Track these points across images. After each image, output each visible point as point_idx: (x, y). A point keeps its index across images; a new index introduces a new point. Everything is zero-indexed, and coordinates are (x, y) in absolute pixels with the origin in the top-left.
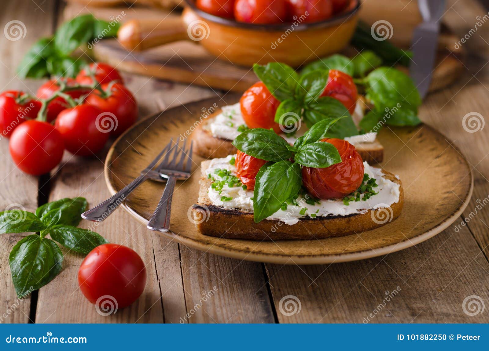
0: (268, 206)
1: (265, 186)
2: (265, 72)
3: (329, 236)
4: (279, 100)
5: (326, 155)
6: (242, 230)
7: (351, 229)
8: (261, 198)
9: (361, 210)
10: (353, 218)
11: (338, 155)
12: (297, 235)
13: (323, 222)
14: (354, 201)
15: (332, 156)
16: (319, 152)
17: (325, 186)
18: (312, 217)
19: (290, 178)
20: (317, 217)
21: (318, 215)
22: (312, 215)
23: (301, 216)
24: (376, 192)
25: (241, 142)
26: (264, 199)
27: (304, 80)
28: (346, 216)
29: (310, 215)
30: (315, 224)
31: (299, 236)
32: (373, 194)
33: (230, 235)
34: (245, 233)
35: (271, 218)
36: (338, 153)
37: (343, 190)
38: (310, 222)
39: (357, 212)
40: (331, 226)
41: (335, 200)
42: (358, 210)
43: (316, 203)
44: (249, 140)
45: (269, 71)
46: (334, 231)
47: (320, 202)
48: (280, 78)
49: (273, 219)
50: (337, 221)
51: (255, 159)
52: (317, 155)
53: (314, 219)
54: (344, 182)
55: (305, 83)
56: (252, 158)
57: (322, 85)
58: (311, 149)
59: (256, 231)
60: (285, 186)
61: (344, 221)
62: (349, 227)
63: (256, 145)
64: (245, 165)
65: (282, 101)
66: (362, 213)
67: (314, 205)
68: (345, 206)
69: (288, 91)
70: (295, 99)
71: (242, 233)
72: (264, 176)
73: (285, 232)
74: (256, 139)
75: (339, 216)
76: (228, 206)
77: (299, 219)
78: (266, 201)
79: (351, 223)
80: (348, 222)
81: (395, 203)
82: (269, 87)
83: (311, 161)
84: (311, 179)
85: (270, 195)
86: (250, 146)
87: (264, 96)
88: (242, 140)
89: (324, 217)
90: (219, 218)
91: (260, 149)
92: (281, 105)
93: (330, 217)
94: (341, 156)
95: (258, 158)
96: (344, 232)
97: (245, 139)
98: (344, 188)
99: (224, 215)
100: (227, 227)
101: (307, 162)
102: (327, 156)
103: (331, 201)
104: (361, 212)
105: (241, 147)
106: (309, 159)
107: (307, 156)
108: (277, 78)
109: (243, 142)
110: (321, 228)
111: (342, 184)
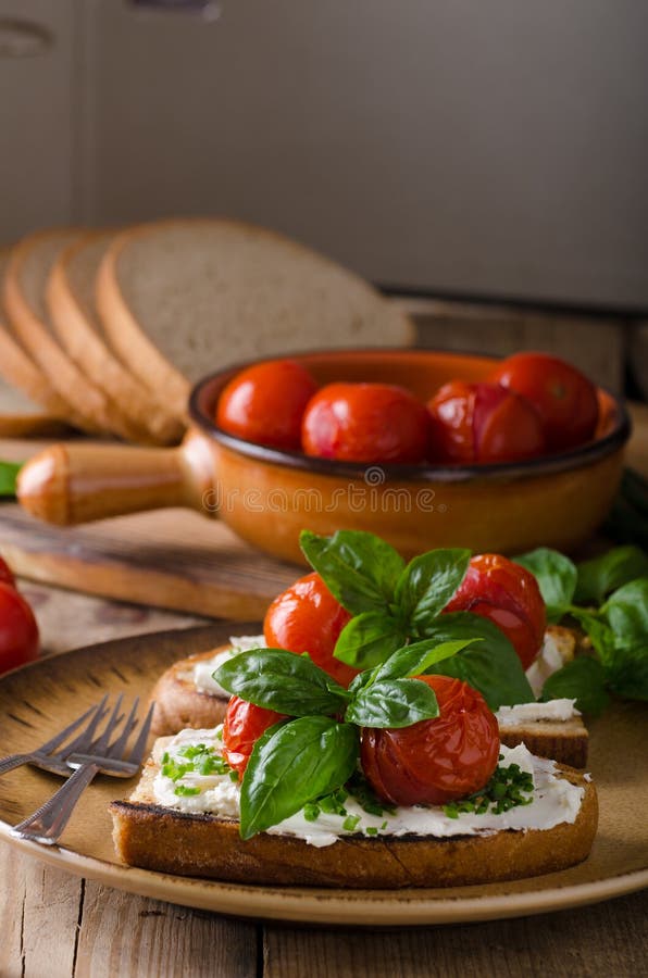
0: (273, 803)
1: (269, 760)
2: (325, 550)
3: (408, 882)
4: (352, 612)
5: (409, 702)
6: (212, 857)
7: (459, 870)
8: (259, 786)
9: (482, 830)
10: (462, 845)
11: (434, 703)
12: (335, 875)
13: (391, 848)
14: (472, 814)
15: (421, 705)
16: (395, 696)
17: (405, 773)
18: (368, 835)
19: (327, 749)
20: (380, 835)
21: (383, 832)
22: (368, 829)
23: (346, 832)
24: (527, 799)
25: (232, 674)
26: (264, 789)
27: (413, 569)
28: (445, 839)
29: (364, 832)
30: (374, 850)
31: (340, 876)
32: (519, 802)
33: (187, 866)
34: (222, 864)
35: (277, 829)
36: (435, 700)
37: (444, 784)
38: (364, 845)
39: (473, 833)
40: (413, 859)
41: (429, 808)
42: (476, 830)
43: (384, 813)
44: (249, 671)
45: (336, 548)
46: (418, 872)
47: (395, 811)
48: (358, 563)
49: (281, 833)
50: (425, 847)
51: (256, 707)
52: (387, 703)
53: (371, 839)
54: (446, 763)
55: (417, 578)
56: (251, 706)
57: (454, 583)
58: (380, 692)
59: (245, 859)
60: (313, 764)
61: (441, 849)
62: (454, 865)
63: (262, 681)
64: (237, 726)
65: (358, 614)
66: (484, 835)
67: (380, 815)
68: (448, 820)
69: (374, 595)
70: (390, 613)
71: (213, 862)
72: (270, 743)
73: (307, 865)
74: (265, 669)
75: (431, 838)
76: (190, 805)
77: (340, 836)
78: (269, 794)
79: (457, 856)
80: (452, 852)
81: (565, 824)
82: (329, 582)
83: (376, 715)
84: (375, 757)
85: (278, 780)
86: (249, 682)
87: (318, 600)
88: (234, 670)
89: (396, 837)
90: (165, 826)
91: (268, 689)
92: (354, 622)
93: (411, 838)
94: (440, 706)
95: (262, 706)
96: (442, 877)
97: (240, 667)
98: (444, 778)
99: (177, 821)
100: (180, 848)
101: (367, 717)
102: (410, 706)
103: (420, 809)
104: (480, 833)
105: (230, 684)
106: (371, 712)
107: (368, 704)
108: (352, 564)
109: (236, 673)
110: (386, 861)
111: (440, 767)
